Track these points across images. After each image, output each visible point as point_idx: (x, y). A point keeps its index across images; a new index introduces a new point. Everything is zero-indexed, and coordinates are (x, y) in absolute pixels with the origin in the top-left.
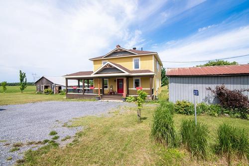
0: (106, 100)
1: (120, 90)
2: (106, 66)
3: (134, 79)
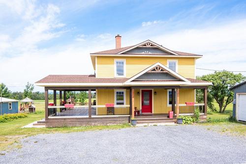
0: (153, 124)
2: (154, 70)
3: (168, 90)
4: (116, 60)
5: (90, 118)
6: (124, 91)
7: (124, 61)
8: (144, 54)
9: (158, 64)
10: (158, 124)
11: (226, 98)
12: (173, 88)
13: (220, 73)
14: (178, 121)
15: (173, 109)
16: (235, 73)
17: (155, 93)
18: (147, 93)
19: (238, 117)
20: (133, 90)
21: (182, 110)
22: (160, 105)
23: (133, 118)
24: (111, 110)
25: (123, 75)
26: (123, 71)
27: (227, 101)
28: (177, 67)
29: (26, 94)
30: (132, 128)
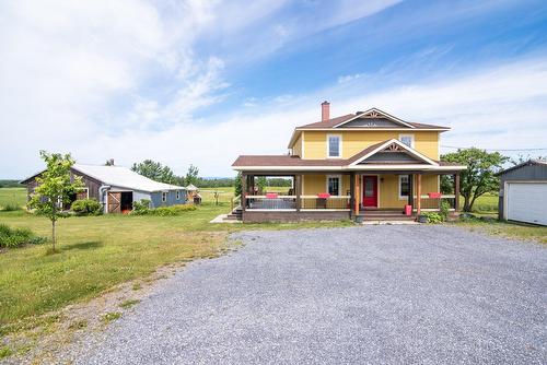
0: (385, 222)
1: (371, 201)
2: (388, 149)
3: (401, 177)
4: (328, 136)
5: (298, 212)
6: (340, 176)
7: (340, 136)
8: (366, 127)
9: (394, 140)
10: (393, 223)
11: (474, 188)
12: (411, 173)
13: (466, 151)
14: (420, 219)
15: (411, 202)
16: (489, 153)
17: (382, 179)
18: (371, 180)
19: (507, 216)
20: (357, 176)
21: (426, 204)
22: (390, 196)
23: (357, 213)
24: (321, 203)
25: (337, 154)
26: (338, 149)
27: (476, 193)
28: (413, 144)
29: (190, 180)
30: (357, 226)
